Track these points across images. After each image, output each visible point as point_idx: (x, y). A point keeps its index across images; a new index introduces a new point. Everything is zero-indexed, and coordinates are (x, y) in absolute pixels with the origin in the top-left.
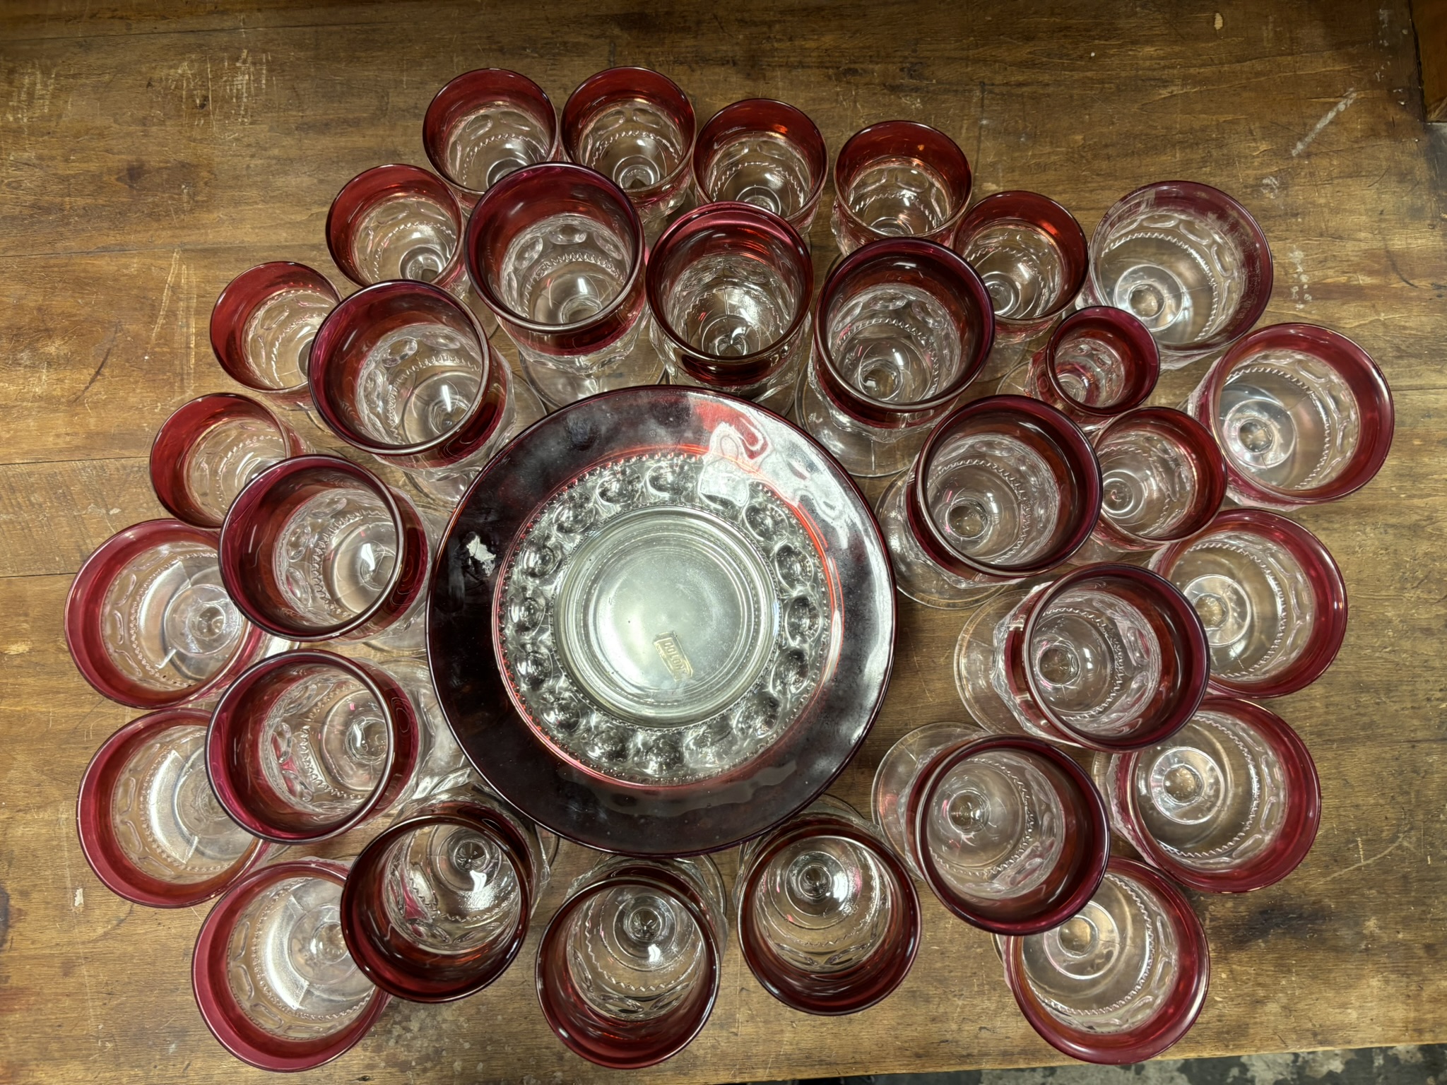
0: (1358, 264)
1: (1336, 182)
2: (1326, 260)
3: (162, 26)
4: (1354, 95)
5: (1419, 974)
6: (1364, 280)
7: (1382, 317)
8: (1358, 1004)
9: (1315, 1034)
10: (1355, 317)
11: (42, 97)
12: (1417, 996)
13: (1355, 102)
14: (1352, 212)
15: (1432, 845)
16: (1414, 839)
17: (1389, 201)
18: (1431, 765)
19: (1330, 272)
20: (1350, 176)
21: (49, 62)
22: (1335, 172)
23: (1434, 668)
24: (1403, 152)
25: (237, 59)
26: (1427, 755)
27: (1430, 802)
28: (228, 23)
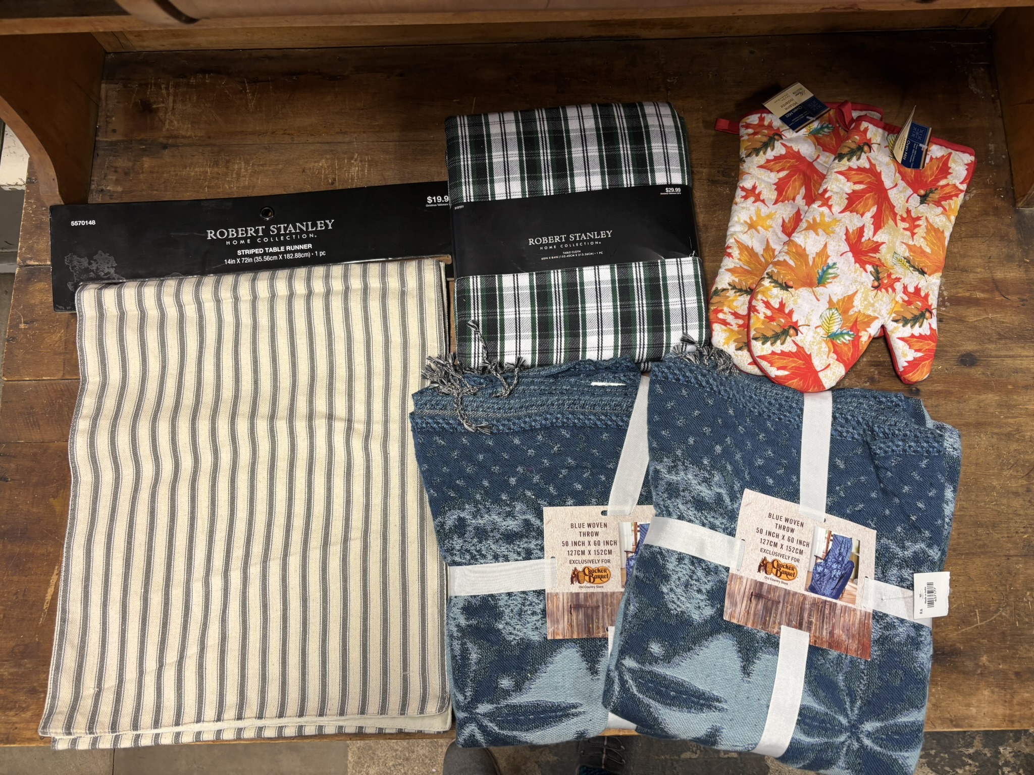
0: (976, 286)
1: (964, 240)
2: (958, 283)
3: (311, 139)
4: (975, 191)
5: (1012, 689)
6: (979, 295)
7: (990, 316)
8: (976, 705)
9: (951, 721)
10: (974, 316)
11: (244, 176)
12: (1011, 702)
13: (975, 196)
14: (972, 257)
15: (1019, 615)
16: (1009, 611)
17: (994, 251)
18: (1018, 569)
19: (960, 290)
20: (972, 237)
21: (248, 157)
22: (963, 235)
23: (1020, 515)
24: (1002, 224)
25: (352, 159)
26: (1016, 564)
27: (1018, 590)
28: (347, 139)
